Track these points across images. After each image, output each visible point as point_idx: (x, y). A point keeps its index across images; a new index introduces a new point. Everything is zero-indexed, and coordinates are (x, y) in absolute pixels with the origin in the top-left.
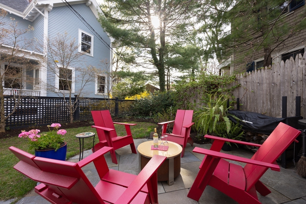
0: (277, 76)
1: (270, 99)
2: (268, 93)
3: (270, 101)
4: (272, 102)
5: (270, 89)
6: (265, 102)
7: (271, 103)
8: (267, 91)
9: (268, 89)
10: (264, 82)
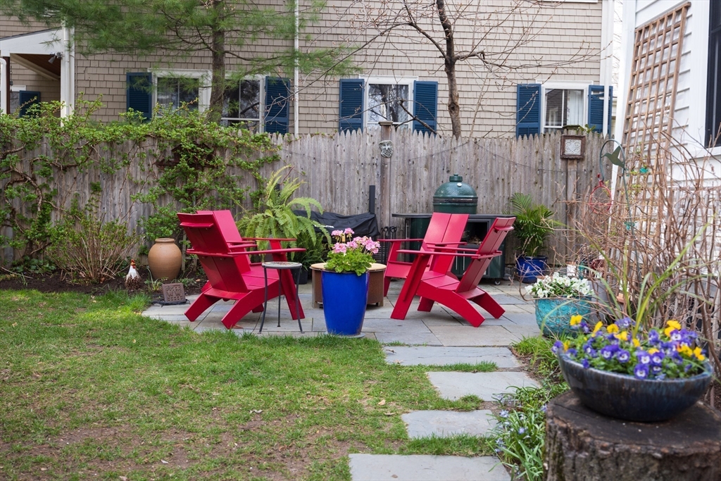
0: (341, 153)
1: (331, 188)
2: (328, 178)
3: (331, 191)
4: (334, 193)
5: (331, 172)
6: (323, 193)
7: (332, 194)
8: (326, 174)
9: (328, 170)
10: (323, 158)
